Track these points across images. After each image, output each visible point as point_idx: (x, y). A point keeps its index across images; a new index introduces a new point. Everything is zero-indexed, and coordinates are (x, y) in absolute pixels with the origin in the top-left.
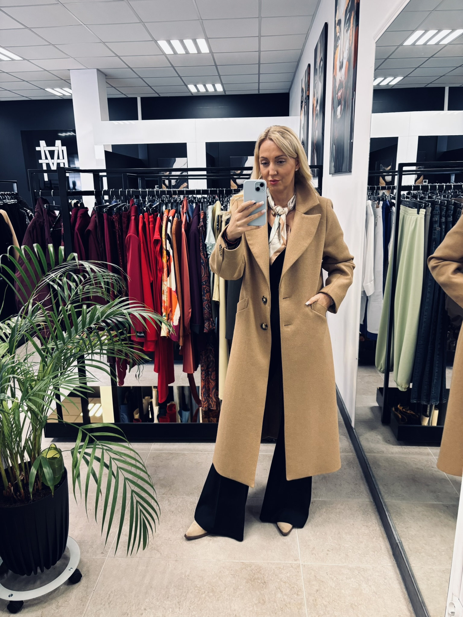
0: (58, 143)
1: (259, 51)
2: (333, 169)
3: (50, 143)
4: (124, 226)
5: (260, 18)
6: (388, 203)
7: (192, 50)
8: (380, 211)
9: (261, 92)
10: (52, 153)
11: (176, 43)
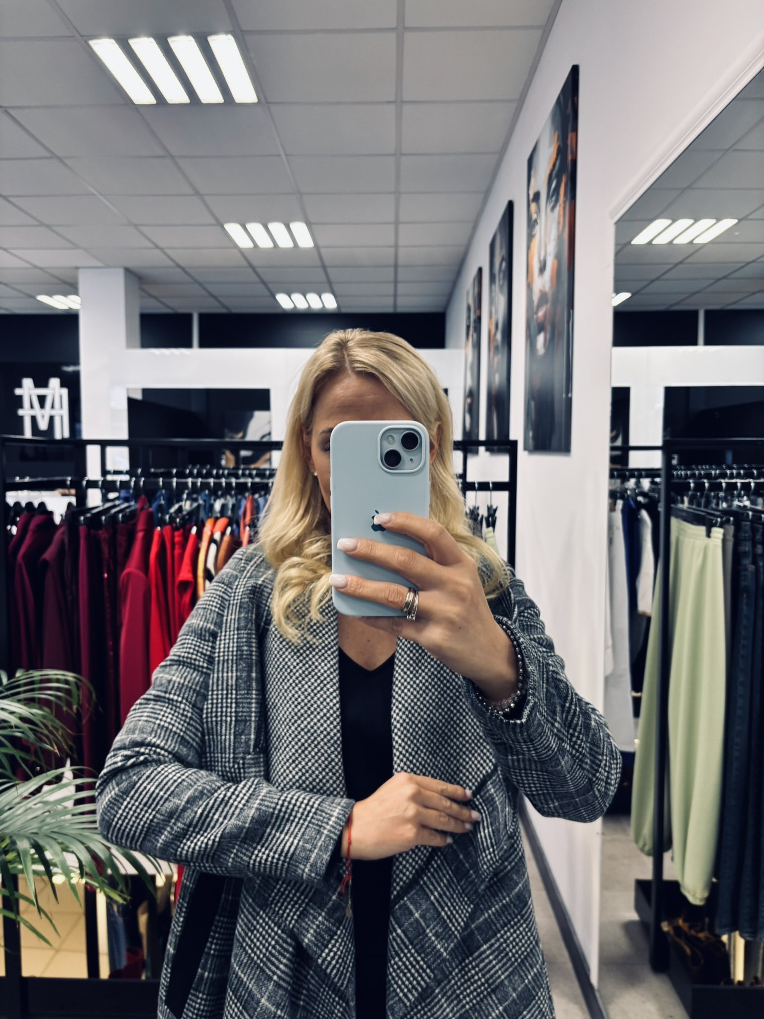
0: (54, 382)
1: (396, 246)
2: (531, 442)
3: (42, 382)
4: (121, 551)
5: (397, 193)
6: (632, 503)
7: (285, 242)
8: (618, 516)
9: (400, 310)
10: (42, 399)
11: (255, 228)
